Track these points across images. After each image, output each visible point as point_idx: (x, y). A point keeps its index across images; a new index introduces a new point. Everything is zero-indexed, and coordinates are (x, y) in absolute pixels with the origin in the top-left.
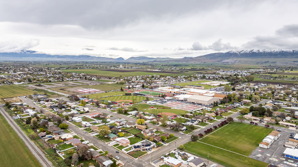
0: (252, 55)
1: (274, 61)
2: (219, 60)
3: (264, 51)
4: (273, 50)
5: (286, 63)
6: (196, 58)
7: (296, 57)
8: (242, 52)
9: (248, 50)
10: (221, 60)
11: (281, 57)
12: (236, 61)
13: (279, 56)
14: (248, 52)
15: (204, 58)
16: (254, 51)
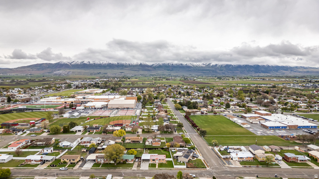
0: (84, 66)
1: (105, 72)
2: (48, 71)
3: (94, 63)
4: (101, 62)
5: (115, 74)
6: (17, 69)
7: (121, 69)
8: (73, 63)
9: (80, 61)
10: (51, 71)
11: (109, 69)
12: (69, 72)
13: (107, 67)
14: (79, 63)
15: (29, 69)
16: (85, 62)
